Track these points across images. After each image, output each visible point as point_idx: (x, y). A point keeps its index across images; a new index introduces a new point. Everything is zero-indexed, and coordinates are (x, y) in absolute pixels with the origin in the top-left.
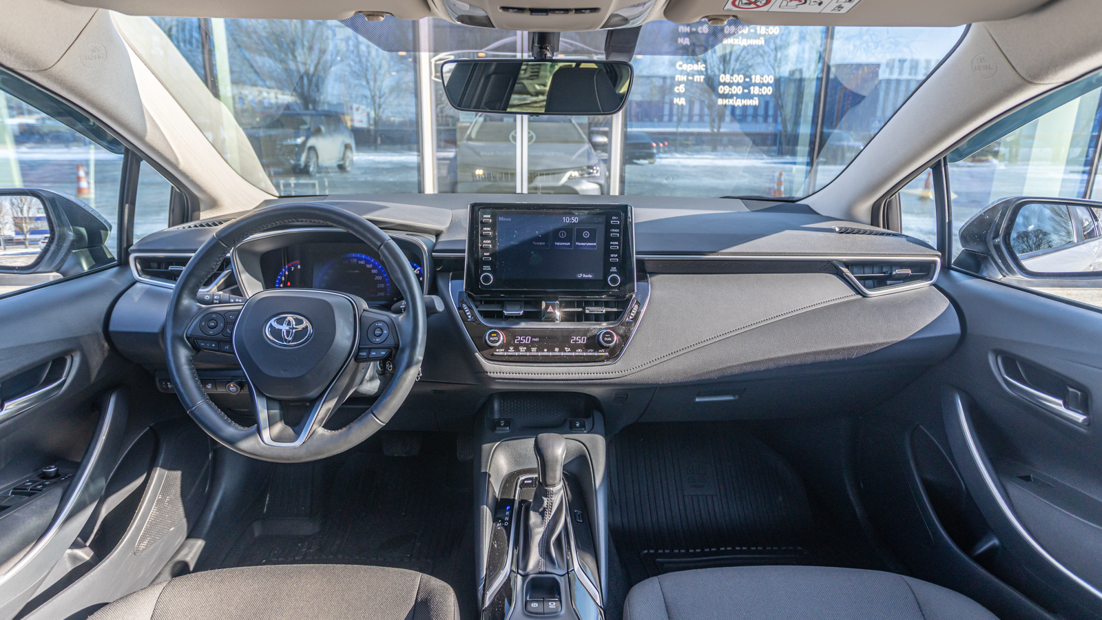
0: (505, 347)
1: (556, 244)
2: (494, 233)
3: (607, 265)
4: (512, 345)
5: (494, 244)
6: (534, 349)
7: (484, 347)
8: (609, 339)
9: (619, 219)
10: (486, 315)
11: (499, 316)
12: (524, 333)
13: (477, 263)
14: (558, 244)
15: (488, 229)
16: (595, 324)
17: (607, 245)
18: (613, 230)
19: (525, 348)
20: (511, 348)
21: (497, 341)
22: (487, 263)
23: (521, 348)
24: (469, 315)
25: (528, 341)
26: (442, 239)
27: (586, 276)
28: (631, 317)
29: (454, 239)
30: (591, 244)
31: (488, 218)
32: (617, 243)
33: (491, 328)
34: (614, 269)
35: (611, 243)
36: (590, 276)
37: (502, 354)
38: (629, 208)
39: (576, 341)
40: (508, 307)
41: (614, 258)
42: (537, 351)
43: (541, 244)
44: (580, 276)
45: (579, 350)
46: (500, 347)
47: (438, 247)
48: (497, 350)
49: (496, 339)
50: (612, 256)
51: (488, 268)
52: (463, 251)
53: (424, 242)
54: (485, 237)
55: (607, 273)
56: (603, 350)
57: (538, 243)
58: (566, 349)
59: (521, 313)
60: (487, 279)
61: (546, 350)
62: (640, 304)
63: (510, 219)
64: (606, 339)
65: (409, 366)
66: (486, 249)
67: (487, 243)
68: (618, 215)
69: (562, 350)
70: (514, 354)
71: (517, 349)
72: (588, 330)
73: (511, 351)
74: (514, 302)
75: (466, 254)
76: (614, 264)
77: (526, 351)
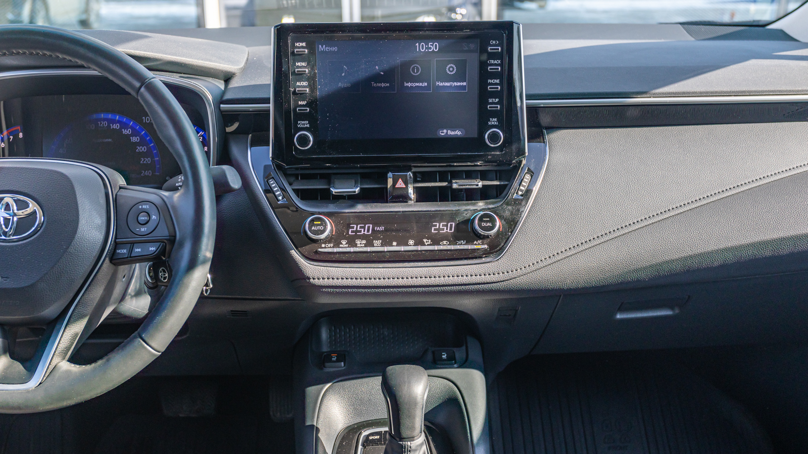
0: (335, 240)
1: (406, 84)
2: (312, 69)
3: (484, 116)
4: (345, 238)
5: (312, 87)
6: (377, 243)
7: (303, 241)
8: (489, 224)
9: (501, 45)
10: (304, 195)
11: (325, 196)
12: (362, 218)
13: (288, 119)
14: (409, 84)
15: (303, 64)
16: (468, 205)
17: (483, 84)
18: (492, 62)
19: (364, 242)
20: (344, 242)
21: (323, 232)
22: (303, 116)
23: (358, 242)
24: (279, 195)
25: (368, 231)
26: (234, 84)
27: (453, 133)
28: (520, 193)
29: (253, 83)
30: (459, 84)
31: (302, 47)
32: (498, 81)
33: (313, 214)
34: (494, 121)
35: (489, 81)
36: (458, 133)
37: (330, 250)
38: (515, 26)
39: (439, 229)
40: (337, 182)
41: (494, 104)
42: (382, 245)
43: (383, 85)
44: (443, 133)
45: (445, 242)
46: (328, 240)
47: (228, 96)
48: (323, 246)
49: (321, 228)
50: (490, 100)
51: (305, 124)
52: (267, 101)
53: (208, 89)
54: (300, 76)
55: (483, 126)
56: (480, 241)
57: (379, 85)
58: (425, 240)
59: (357, 190)
60: (303, 140)
61: (395, 243)
62: (533, 174)
63: (335, 49)
64: (484, 224)
65: (192, 264)
66: (301, 95)
67: (302, 85)
68: (500, 38)
69: (419, 242)
70: (348, 250)
71: (352, 243)
72: (457, 213)
73: (344, 247)
74: (346, 176)
75: (271, 106)
76: (494, 114)
77: (366, 246)
